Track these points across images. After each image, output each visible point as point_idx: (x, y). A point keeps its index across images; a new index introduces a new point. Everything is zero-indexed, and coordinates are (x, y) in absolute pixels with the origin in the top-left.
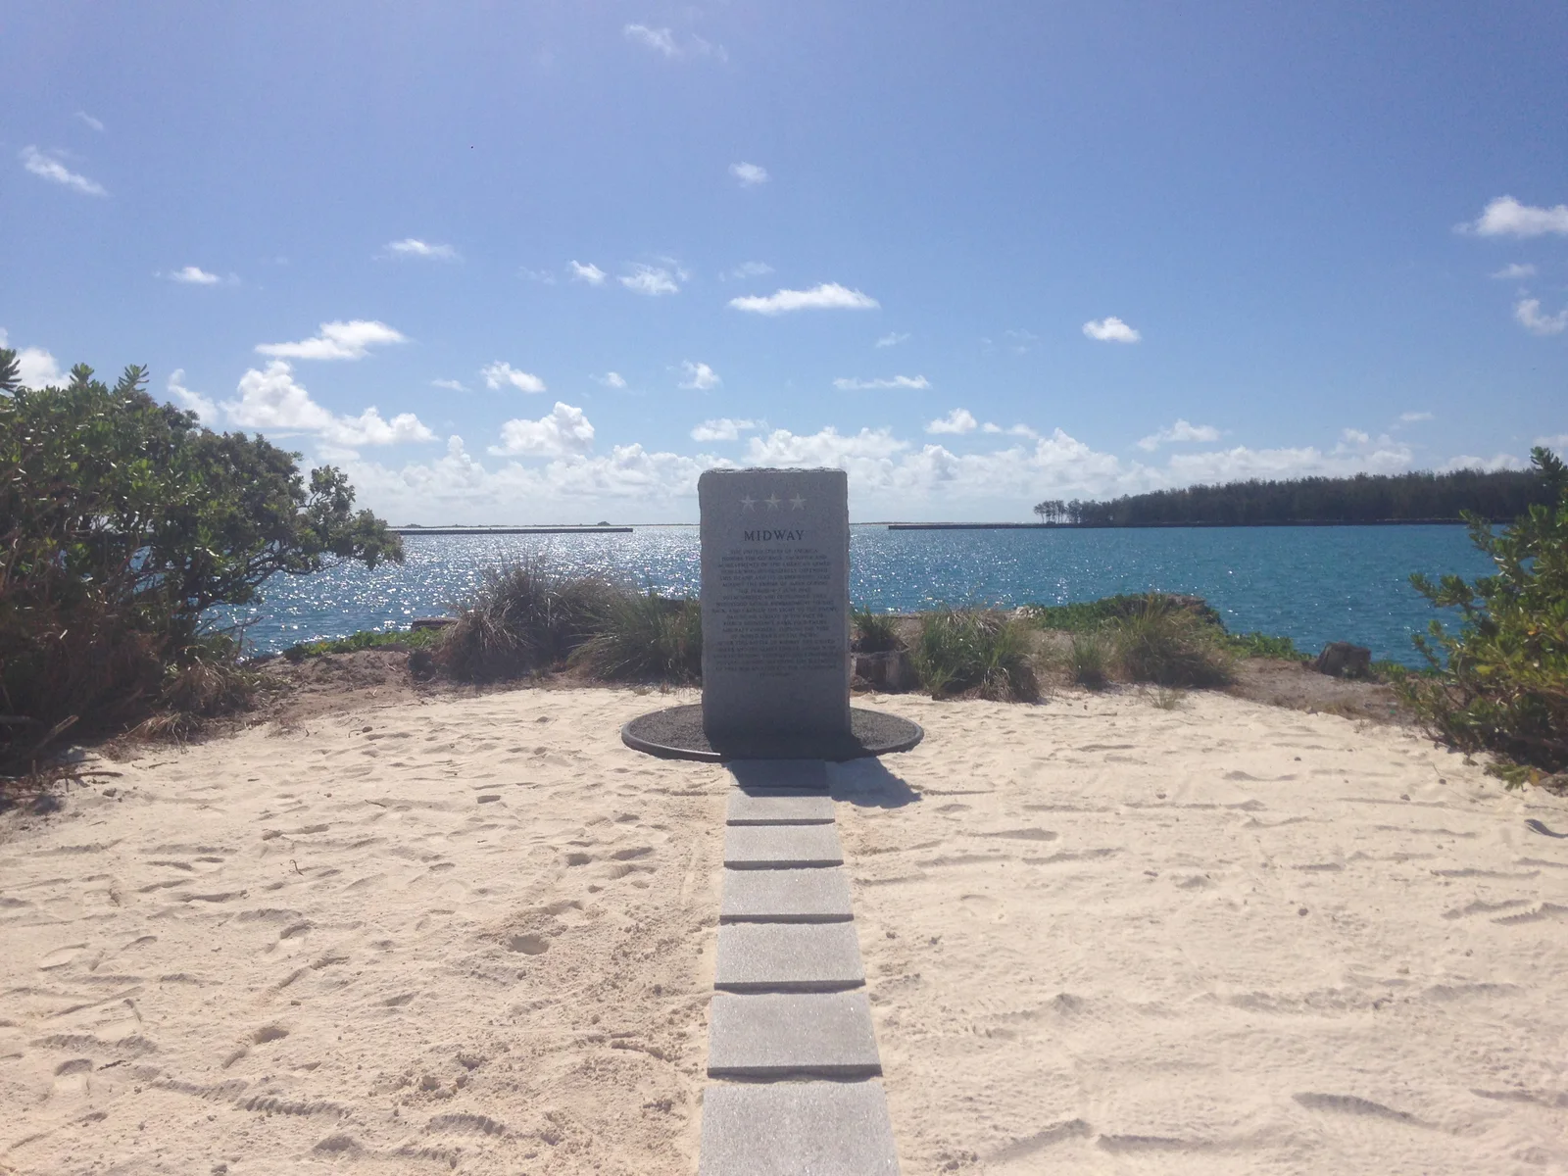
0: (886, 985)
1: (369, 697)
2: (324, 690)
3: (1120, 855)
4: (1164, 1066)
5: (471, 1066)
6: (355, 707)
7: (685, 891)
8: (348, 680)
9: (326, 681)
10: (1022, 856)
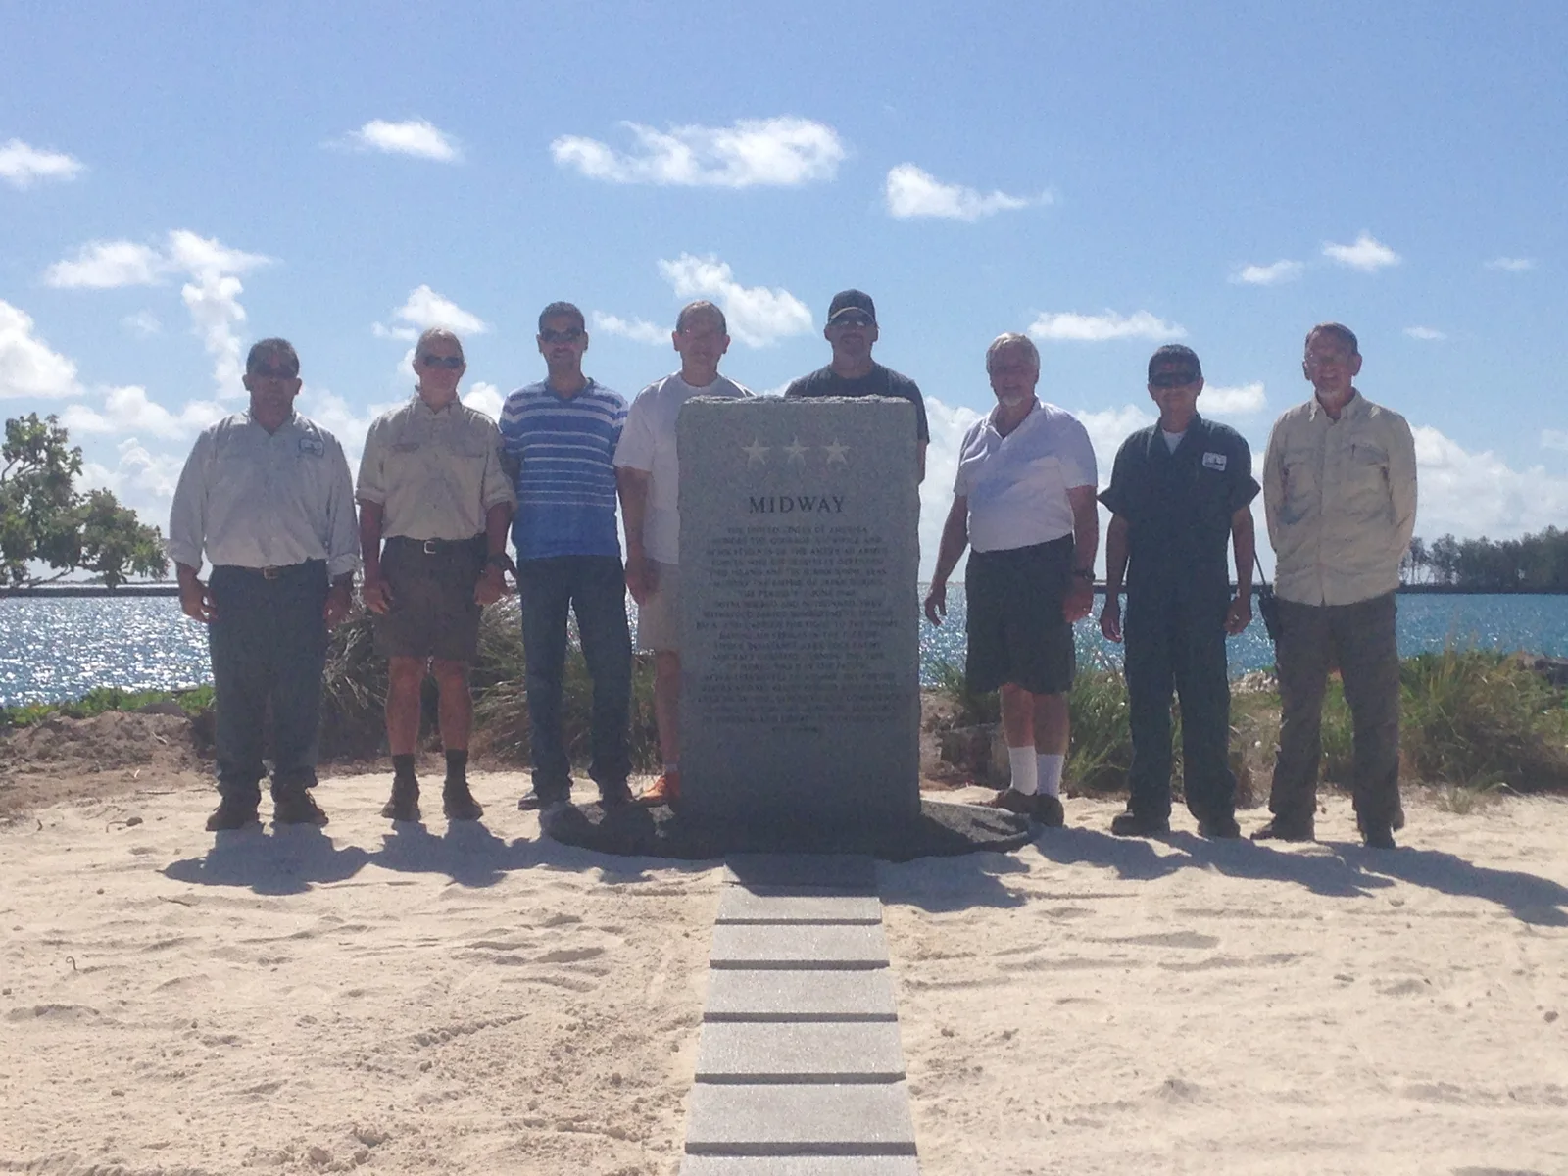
0: (934, 1079)
1: (127, 779)
2: (53, 770)
3: (1307, 960)
4: (1294, 1146)
5: (372, 1143)
6: (108, 793)
7: (652, 990)
8: (92, 757)
9: (54, 758)
10: (1158, 960)
